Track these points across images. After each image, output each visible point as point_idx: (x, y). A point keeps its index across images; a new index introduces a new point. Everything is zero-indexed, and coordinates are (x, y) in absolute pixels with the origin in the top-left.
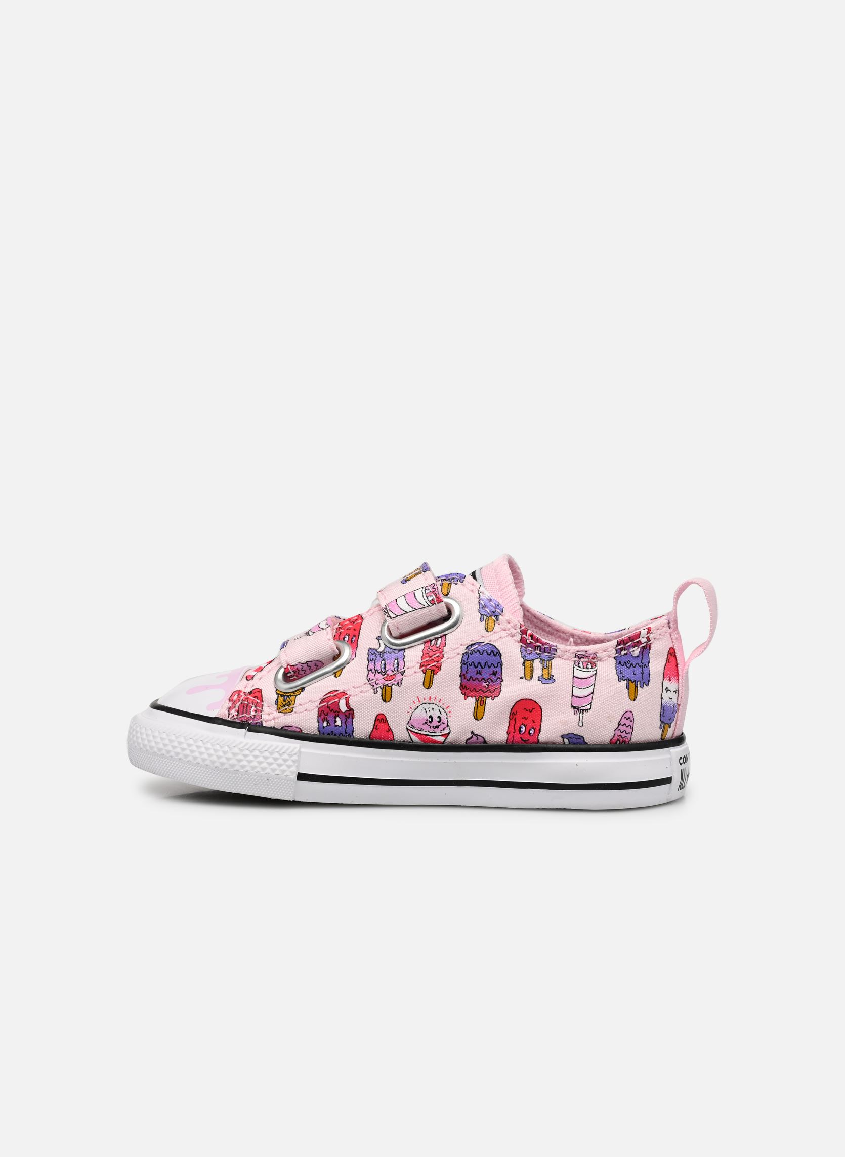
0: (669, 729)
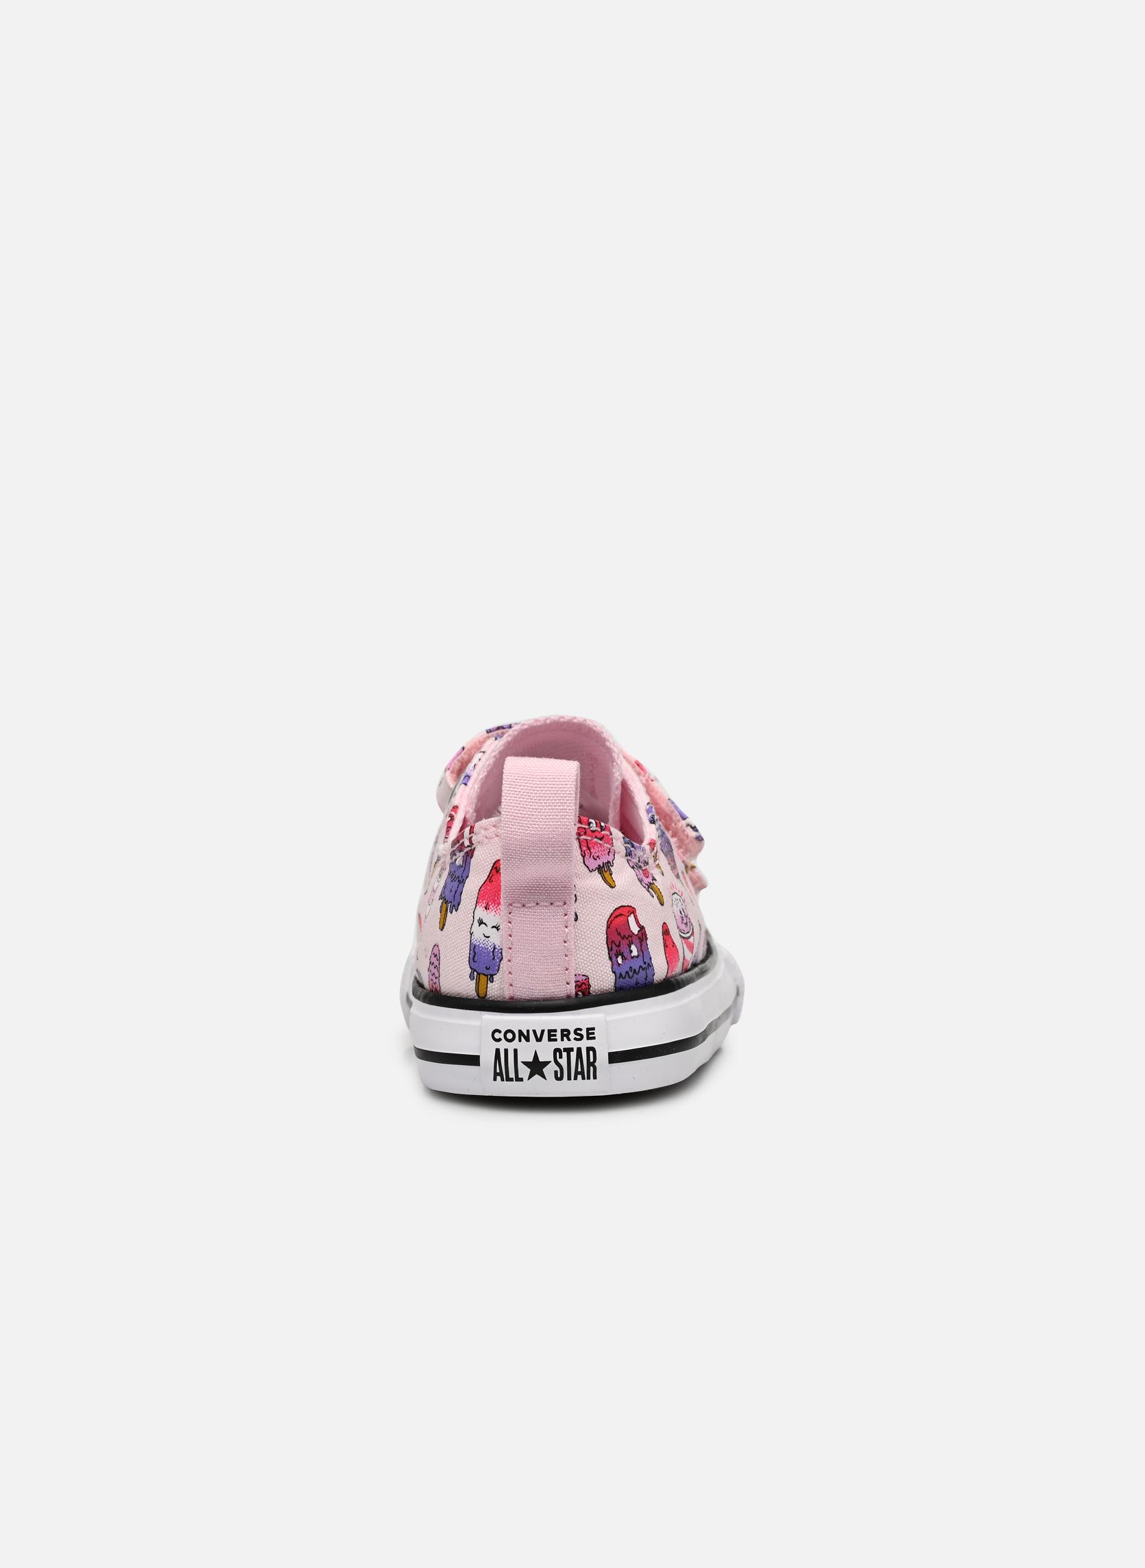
0: (490, 984)
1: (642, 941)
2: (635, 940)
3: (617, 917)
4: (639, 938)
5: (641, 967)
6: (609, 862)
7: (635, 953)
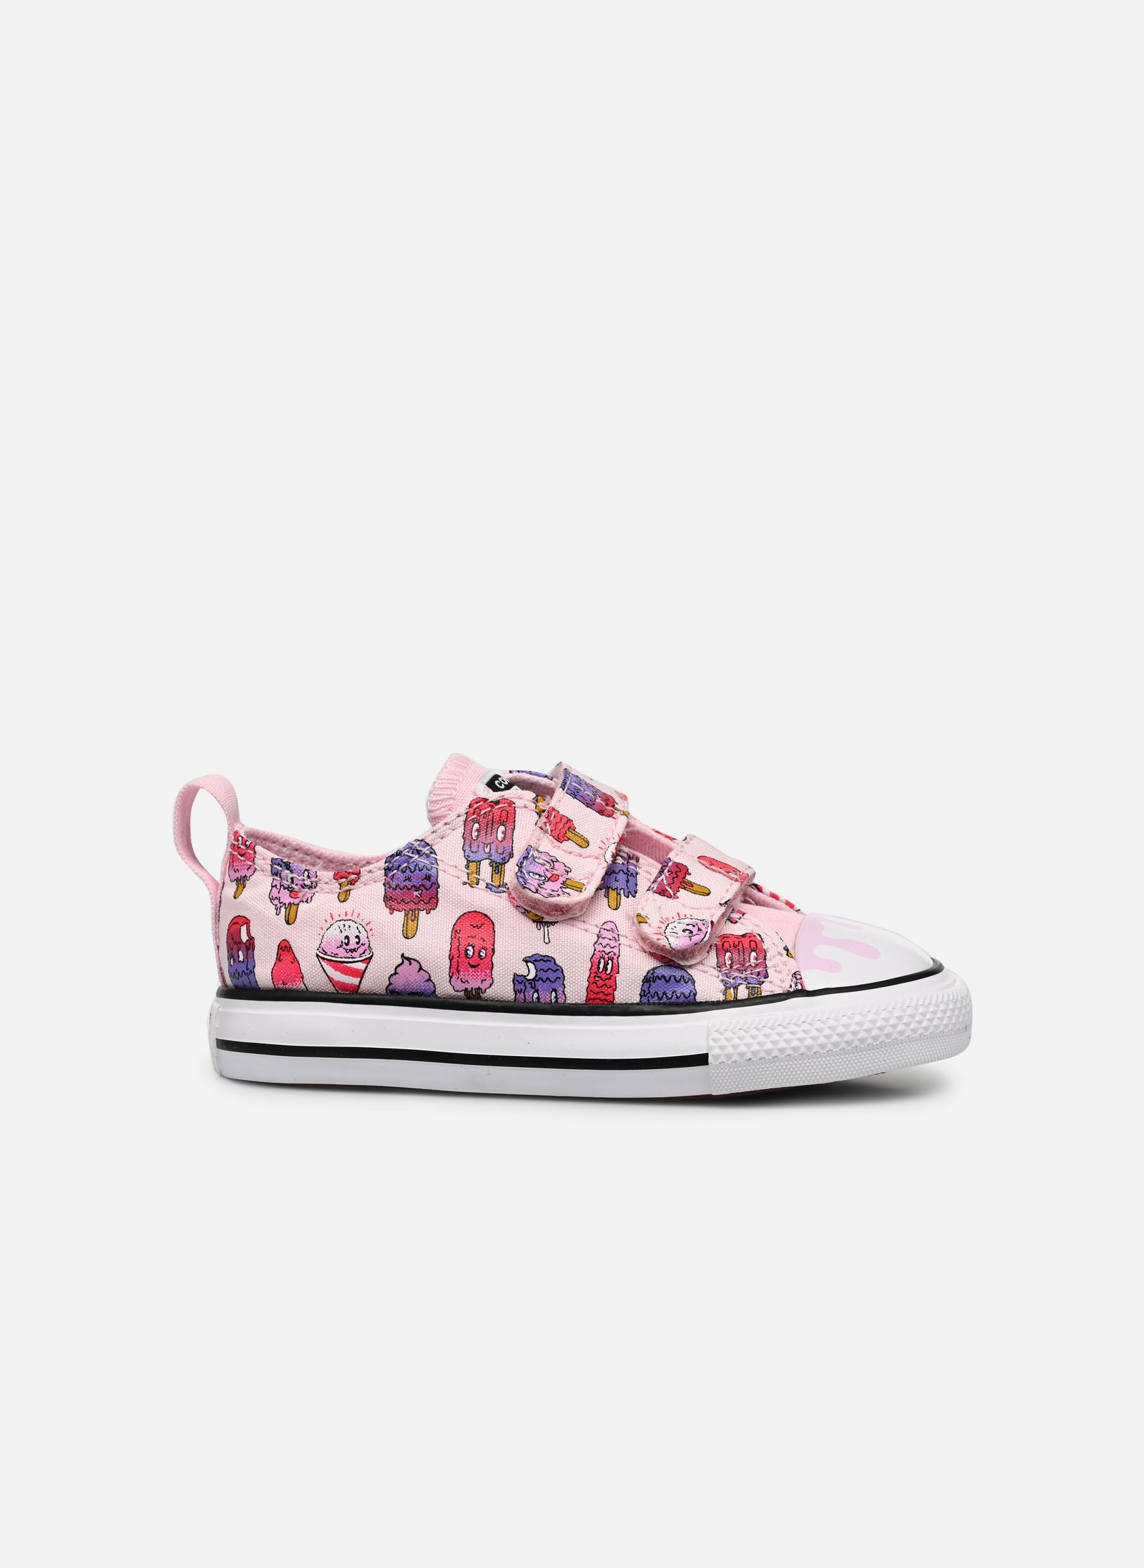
1: (249, 949)
2: (243, 947)
3: (234, 924)
4: (246, 946)
5: (243, 971)
6: (246, 876)
7: (241, 958)
